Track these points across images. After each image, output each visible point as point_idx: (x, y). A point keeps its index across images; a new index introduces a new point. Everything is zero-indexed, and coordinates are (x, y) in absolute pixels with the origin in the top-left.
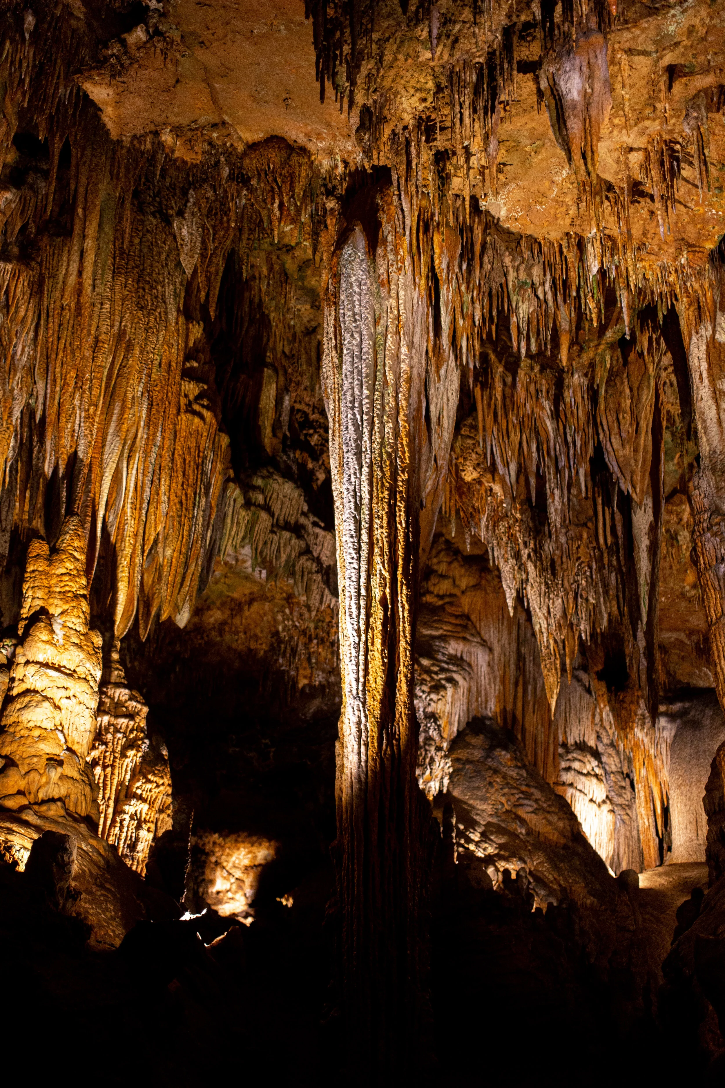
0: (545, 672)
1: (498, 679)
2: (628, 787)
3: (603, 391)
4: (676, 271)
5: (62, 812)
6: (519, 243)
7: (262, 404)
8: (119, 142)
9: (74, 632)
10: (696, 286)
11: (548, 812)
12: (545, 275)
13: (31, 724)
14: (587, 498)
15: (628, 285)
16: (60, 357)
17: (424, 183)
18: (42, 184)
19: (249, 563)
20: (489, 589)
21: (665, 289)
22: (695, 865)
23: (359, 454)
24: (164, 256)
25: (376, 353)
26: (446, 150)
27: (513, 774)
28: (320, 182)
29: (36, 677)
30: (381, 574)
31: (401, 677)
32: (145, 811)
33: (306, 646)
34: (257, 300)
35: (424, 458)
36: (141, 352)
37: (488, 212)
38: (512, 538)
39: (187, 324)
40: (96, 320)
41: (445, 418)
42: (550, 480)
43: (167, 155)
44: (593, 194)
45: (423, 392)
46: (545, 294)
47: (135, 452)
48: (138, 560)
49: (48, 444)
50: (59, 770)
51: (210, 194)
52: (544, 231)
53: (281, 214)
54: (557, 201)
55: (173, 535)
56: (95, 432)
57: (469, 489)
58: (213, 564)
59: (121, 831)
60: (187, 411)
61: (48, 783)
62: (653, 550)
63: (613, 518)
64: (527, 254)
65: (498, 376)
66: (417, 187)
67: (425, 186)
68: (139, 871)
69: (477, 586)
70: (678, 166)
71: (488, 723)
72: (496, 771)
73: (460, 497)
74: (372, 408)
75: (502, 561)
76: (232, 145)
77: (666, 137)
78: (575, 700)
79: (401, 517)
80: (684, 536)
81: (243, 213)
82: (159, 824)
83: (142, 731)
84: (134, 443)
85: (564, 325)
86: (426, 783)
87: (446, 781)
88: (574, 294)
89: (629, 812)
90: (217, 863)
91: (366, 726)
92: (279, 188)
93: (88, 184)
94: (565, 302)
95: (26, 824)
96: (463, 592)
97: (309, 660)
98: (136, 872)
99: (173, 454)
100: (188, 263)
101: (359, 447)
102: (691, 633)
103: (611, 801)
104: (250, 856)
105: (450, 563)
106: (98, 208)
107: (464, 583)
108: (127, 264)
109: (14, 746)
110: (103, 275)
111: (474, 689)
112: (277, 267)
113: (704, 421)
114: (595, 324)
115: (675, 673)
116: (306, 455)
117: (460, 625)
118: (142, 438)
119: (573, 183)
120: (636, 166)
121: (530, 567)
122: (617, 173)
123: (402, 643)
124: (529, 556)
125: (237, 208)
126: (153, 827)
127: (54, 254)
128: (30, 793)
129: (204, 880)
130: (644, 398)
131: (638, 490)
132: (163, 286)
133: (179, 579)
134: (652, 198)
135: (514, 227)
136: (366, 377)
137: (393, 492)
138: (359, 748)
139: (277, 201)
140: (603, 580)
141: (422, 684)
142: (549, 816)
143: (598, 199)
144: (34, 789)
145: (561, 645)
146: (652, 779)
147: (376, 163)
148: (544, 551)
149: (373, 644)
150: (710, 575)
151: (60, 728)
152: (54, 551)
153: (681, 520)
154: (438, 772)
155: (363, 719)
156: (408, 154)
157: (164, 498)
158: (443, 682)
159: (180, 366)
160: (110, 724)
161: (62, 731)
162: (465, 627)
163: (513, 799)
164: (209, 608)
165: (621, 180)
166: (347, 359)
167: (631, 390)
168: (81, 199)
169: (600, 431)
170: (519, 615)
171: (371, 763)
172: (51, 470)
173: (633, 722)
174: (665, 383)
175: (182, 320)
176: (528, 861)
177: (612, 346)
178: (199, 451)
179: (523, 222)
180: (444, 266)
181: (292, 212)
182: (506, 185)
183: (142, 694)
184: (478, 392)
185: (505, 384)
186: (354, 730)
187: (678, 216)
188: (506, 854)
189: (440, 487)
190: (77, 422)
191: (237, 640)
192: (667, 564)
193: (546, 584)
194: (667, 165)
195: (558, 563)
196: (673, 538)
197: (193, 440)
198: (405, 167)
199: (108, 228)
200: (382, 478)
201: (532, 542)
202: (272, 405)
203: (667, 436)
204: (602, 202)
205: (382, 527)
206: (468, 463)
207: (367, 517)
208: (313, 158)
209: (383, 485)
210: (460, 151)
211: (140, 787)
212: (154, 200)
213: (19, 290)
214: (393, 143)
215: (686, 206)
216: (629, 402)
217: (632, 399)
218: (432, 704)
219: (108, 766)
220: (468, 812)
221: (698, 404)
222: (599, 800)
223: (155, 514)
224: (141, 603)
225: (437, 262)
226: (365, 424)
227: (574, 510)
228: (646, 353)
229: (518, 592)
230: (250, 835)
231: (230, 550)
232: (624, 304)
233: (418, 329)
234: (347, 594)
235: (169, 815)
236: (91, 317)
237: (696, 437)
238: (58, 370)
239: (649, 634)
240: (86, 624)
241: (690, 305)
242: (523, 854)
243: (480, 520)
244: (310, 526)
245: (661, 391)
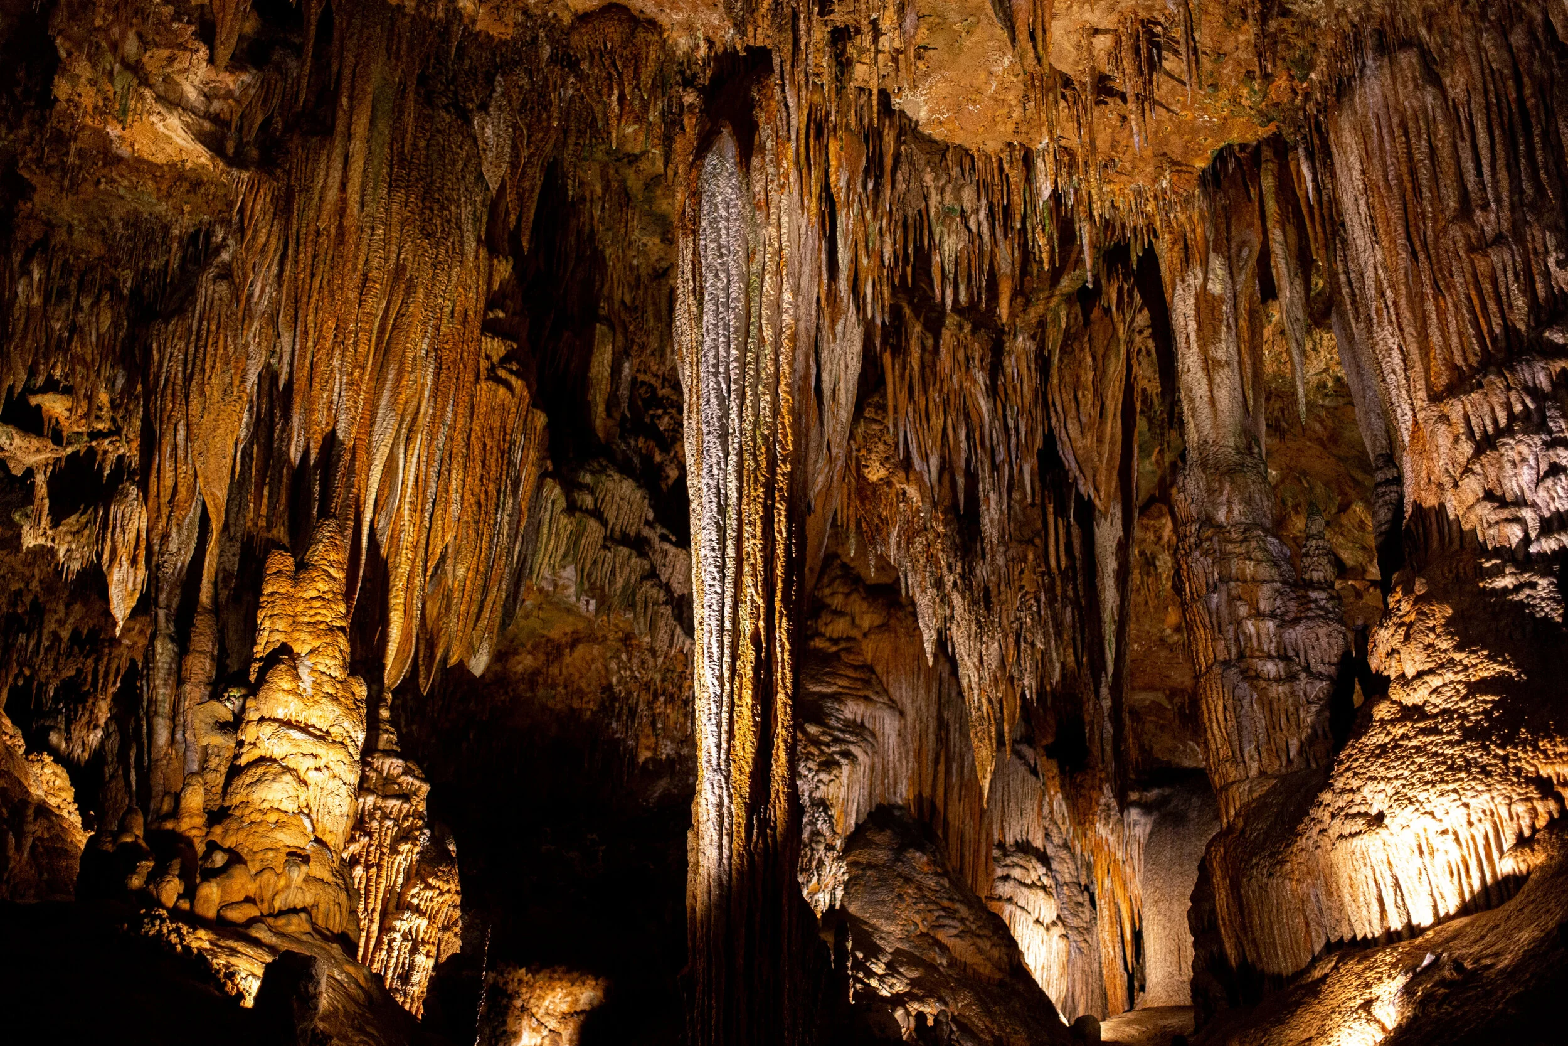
0: (975, 743)
1: (912, 754)
2: (1087, 903)
3: (1056, 359)
4: (1156, 197)
5: (307, 927)
6: (944, 156)
7: (593, 372)
8: (400, 8)
9: (327, 678)
10: (1182, 218)
11: (979, 936)
12: (979, 199)
13: (266, 805)
14: (1033, 505)
15: (1091, 216)
16: (314, 300)
17: (816, 70)
18: (293, 64)
19: (572, 590)
20: (901, 631)
21: (1141, 221)
22: (1178, 1009)
23: (724, 437)
24: (460, 165)
25: (748, 300)
26: (847, 27)
27: (931, 883)
28: (675, 68)
29: (274, 740)
30: (753, 601)
31: (779, 742)
32: (423, 928)
33: (650, 705)
34: (587, 228)
35: (813, 444)
36: (427, 296)
37: (902, 113)
38: (932, 559)
39: (490, 259)
40: (364, 248)
41: (843, 391)
42: (984, 479)
43: (466, 27)
44: (1045, 91)
45: (813, 355)
46: (979, 225)
47: (416, 432)
48: (418, 582)
49: (296, 420)
50: (304, 868)
51: (524, 81)
52: (979, 140)
53: (622, 109)
54: (996, 100)
55: (467, 548)
56: (360, 404)
57: (874, 491)
58: (522, 589)
59: (389, 955)
60: (488, 378)
61: (288, 886)
62: (1122, 575)
63: (1068, 534)
64: (955, 171)
65: (915, 336)
66: (807, 75)
67: (817, 75)
68: (414, 1011)
69: (883, 627)
70: (1159, 55)
71: (897, 813)
72: (908, 880)
73: (862, 503)
74: (743, 374)
75: (918, 590)
76: (555, 15)
77: (1143, 14)
78: (1016, 784)
79: (781, 523)
80: (1165, 561)
81: (569, 107)
82: (442, 947)
83: (421, 818)
84: (414, 420)
85: (1005, 267)
86: (813, 894)
87: (839, 893)
88: (1018, 225)
89: (1087, 937)
90: (523, 1009)
91: (729, 809)
92: (620, 74)
93: (357, 64)
94: (1006, 236)
95: (257, 943)
96: (865, 635)
97: (653, 724)
98: (409, 1012)
99: (469, 437)
100: (493, 176)
101: (724, 427)
102: (1173, 693)
103: (1063, 922)
104: (569, 999)
105: (847, 595)
106: (370, 97)
107: (866, 622)
108: (408, 174)
109: (242, 835)
110: (374, 189)
111: (879, 767)
112: (615, 185)
113: (1192, 400)
114: (1046, 267)
115: (1152, 748)
116: (652, 444)
117: (861, 679)
118: (426, 413)
119: (1017, 76)
120: (1102, 54)
121: (957, 599)
122: (1077, 63)
123: (781, 696)
124: (955, 584)
125: (561, 101)
126: (434, 950)
127: (307, 159)
128: (262, 901)
129: (505, 1032)
130: (1112, 369)
131: (1102, 494)
132: (458, 207)
133: (474, 608)
134: (1124, 97)
135: (938, 133)
136: (735, 332)
137: (770, 488)
138: (720, 839)
139: (616, 92)
140: (1054, 618)
141: (807, 759)
142: (978, 941)
143: (1051, 97)
144: (268, 895)
145: (997, 706)
146: (1119, 892)
147: (751, 43)
148: (975, 576)
149: (740, 697)
150: (1198, 607)
151: (306, 811)
152: (302, 566)
153: (1160, 538)
154: (829, 881)
155: (726, 800)
156: (795, 29)
157: (456, 497)
158: (837, 757)
159: (480, 317)
160: (375, 807)
161: (308, 816)
162: (867, 683)
163: (931, 917)
164: (516, 652)
165: (1083, 72)
166: (709, 306)
167: (1094, 359)
168: (346, 84)
169: (1052, 414)
170: (940, 667)
171: (736, 860)
172: (299, 456)
173: (1094, 814)
174: (1140, 350)
175: (483, 253)
176: (951, 1002)
177: (1068, 299)
178: (505, 434)
179: (950, 126)
180: (843, 183)
181: (637, 108)
182: (927, 76)
183: (421, 767)
184: (887, 358)
185: (924, 348)
186: (713, 814)
187: (1159, 123)
188: (921, 993)
189: (835, 484)
190: (337, 390)
191: (554, 697)
192: (1141, 599)
193: (978, 622)
194: (1144, 53)
195: (994, 593)
196: (1149, 562)
197: (497, 418)
198: (790, 47)
199: (383, 126)
200: (755, 470)
201: (959, 564)
202: (606, 374)
203: (1141, 424)
204: (1057, 102)
205: (754, 537)
206: (873, 456)
207: (735, 523)
208: (665, 35)
209: (756, 479)
210: (865, 27)
211: (417, 894)
212: (447, 88)
213: (258, 208)
214: (774, 16)
215: (1169, 110)
216: (1091, 375)
217: (1095, 370)
218: (822, 786)
219: (372, 866)
220: (869, 935)
221: (1184, 377)
222: (1047, 921)
223: (443, 519)
224: (422, 642)
225: (833, 178)
226: (733, 396)
227: (1016, 520)
228: (1114, 309)
229: (939, 633)
230: (569, 971)
231: (546, 572)
232: (1086, 241)
233: (806, 269)
234: (706, 628)
235: (456, 935)
236: (357, 246)
237: (1182, 424)
238: (310, 318)
239: (1116, 690)
240: (344, 668)
241: (1174, 244)
242: (944, 993)
243: (888, 534)
244: (657, 540)
245: (1134, 361)
